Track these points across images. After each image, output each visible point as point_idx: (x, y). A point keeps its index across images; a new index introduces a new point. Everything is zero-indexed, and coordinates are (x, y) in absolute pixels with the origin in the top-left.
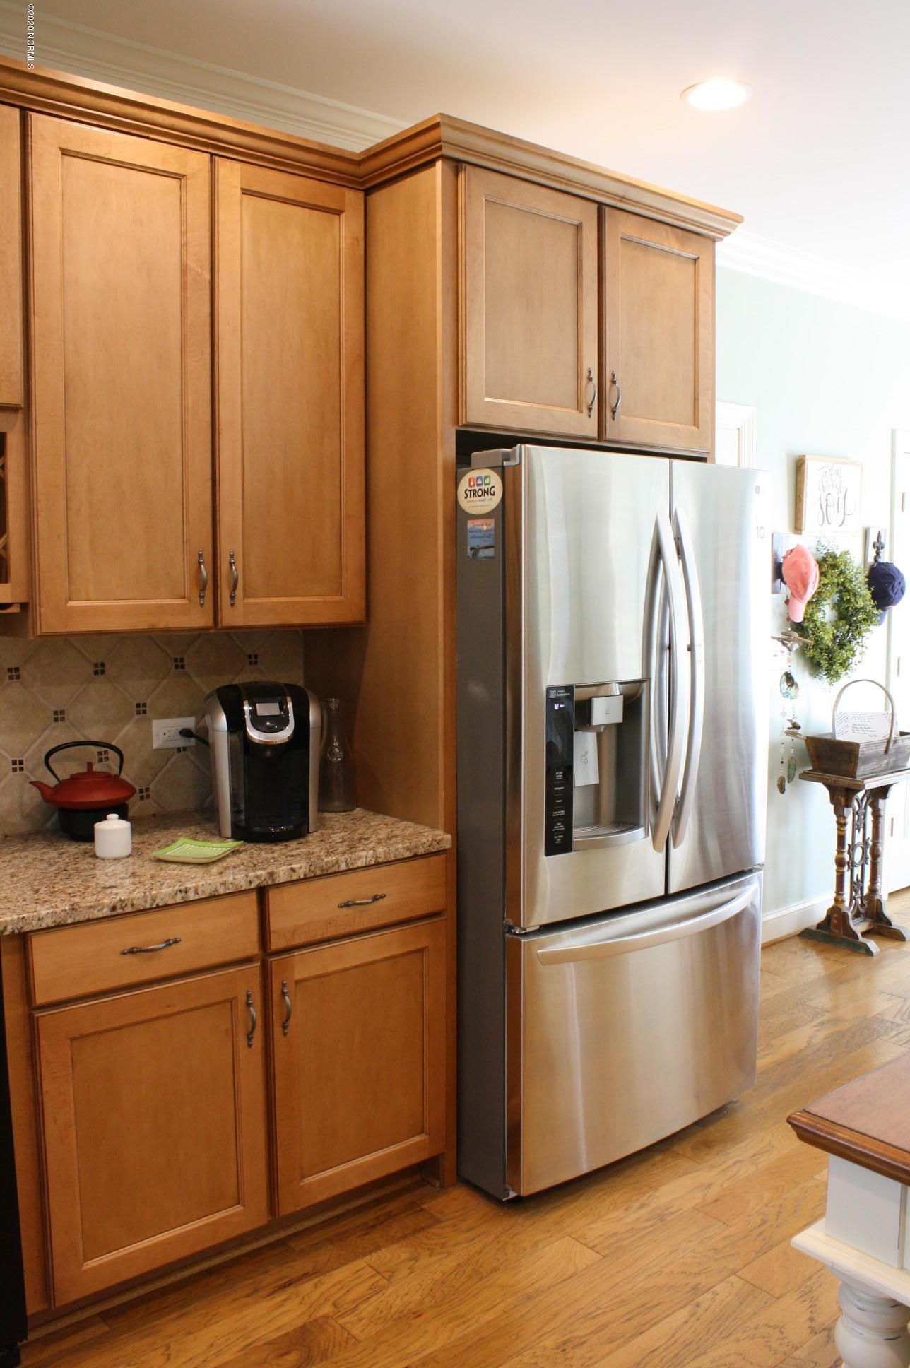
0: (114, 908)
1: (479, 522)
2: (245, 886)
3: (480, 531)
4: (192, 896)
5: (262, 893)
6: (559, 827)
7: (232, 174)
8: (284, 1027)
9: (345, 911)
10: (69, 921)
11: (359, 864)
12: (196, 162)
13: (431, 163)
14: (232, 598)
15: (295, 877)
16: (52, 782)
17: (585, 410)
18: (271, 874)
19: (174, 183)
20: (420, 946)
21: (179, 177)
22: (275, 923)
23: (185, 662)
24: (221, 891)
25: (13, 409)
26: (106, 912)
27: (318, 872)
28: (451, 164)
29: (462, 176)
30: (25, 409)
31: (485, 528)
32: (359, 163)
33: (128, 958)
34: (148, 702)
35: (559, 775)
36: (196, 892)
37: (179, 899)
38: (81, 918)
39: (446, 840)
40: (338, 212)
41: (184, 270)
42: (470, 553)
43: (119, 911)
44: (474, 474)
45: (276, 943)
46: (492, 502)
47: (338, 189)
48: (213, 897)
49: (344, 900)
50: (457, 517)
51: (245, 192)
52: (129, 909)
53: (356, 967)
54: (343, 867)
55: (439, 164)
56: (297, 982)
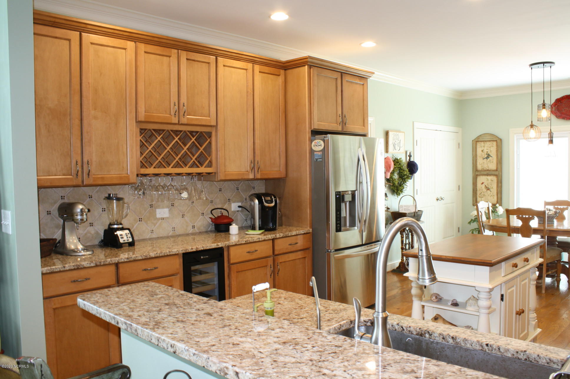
0: (246, 241)
1: (317, 153)
2: (271, 238)
3: (318, 155)
4: (261, 240)
5: (273, 240)
6: (338, 225)
7: (257, 68)
8: (278, 274)
9: (290, 246)
10: (238, 244)
11: (293, 234)
12: (250, 65)
13: (305, 66)
14: (258, 171)
15: (280, 237)
16: (213, 217)
17: (339, 124)
18: (276, 236)
19: (245, 71)
20: (305, 256)
21: (246, 70)
22: (276, 248)
23: (239, 189)
24: (266, 239)
25: (214, 126)
26: (244, 242)
27: (285, 236)
28: (309, 66)
29: (312, 69)
30: (216, 126)
31: (319, 154)
32: (284, 63)
33: (248, 254)
34: (231, 199)
35: (338, 213)
36: (261, 239)
37: (258, 240)
38: (240, 243)
39: (311, 230)
40: (279, 75)
41: (247, 92)
42: (315, 160)
43: (247, 242)
44: (316, 141)
45: (276, 253)
46: (321, 148)
47: (279, 70)
48: (264, 240)
49: (290, 243)
50: (312, 151)
51: (260, 72)
52: (249, 242)
53: (292, 260)
54: (290, 235)
55: (306, 66)
56: (280, 263)
